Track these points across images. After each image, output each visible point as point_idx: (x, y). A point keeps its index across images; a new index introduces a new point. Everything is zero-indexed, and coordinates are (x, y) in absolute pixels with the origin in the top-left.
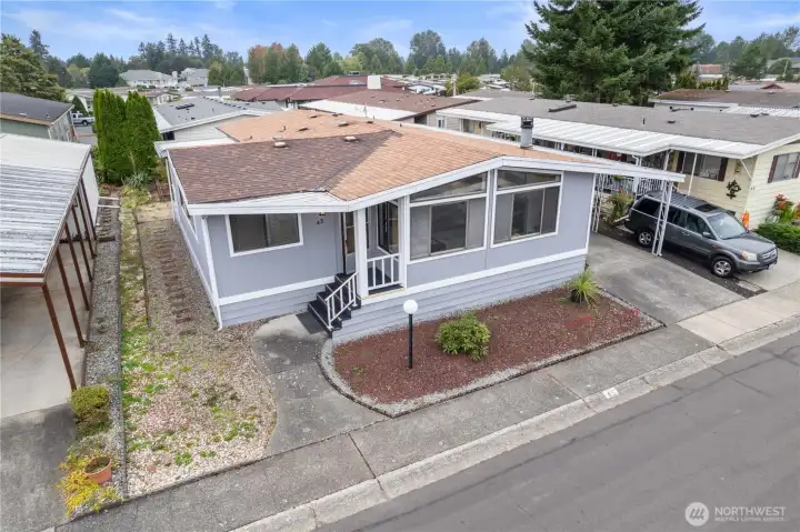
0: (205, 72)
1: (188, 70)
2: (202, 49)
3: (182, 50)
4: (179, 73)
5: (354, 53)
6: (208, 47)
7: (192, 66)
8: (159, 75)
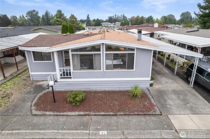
0: (120, 23)
1: (117, 22)
2: (122, 18)
3: (118, 18)
4: (115, 23)
5: (161, 18)
6: (124, 17)
7: (118, 21)
8: (109, 23)
